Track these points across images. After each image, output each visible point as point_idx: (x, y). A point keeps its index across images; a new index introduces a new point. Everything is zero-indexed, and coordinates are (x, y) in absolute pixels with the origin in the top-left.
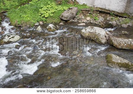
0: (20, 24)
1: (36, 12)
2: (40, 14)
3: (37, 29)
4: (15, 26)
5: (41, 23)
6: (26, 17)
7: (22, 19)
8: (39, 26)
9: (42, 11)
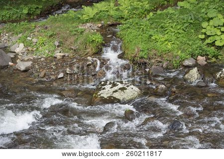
0: (146, 57)
1: (193, 31)
2: (203, 36)
3: (186, 76)
4: (134, 60)
5: (202, 60)
6: (163, 40)
7: (151, 45)
8: (195, 70)
9: (209, 28)
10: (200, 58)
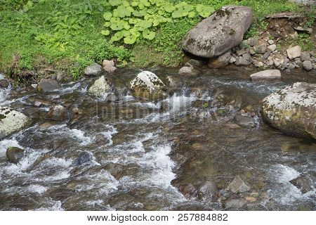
0: (29, 66)
1: (92, 25)
2: (107, 32)
3: (91, 89)
4: (12, 74)
5: (109, 65)
6: (52, 40)
7: (36, 48)
8: (102, 79)
9: (113, 20)
10: (106, 62)
